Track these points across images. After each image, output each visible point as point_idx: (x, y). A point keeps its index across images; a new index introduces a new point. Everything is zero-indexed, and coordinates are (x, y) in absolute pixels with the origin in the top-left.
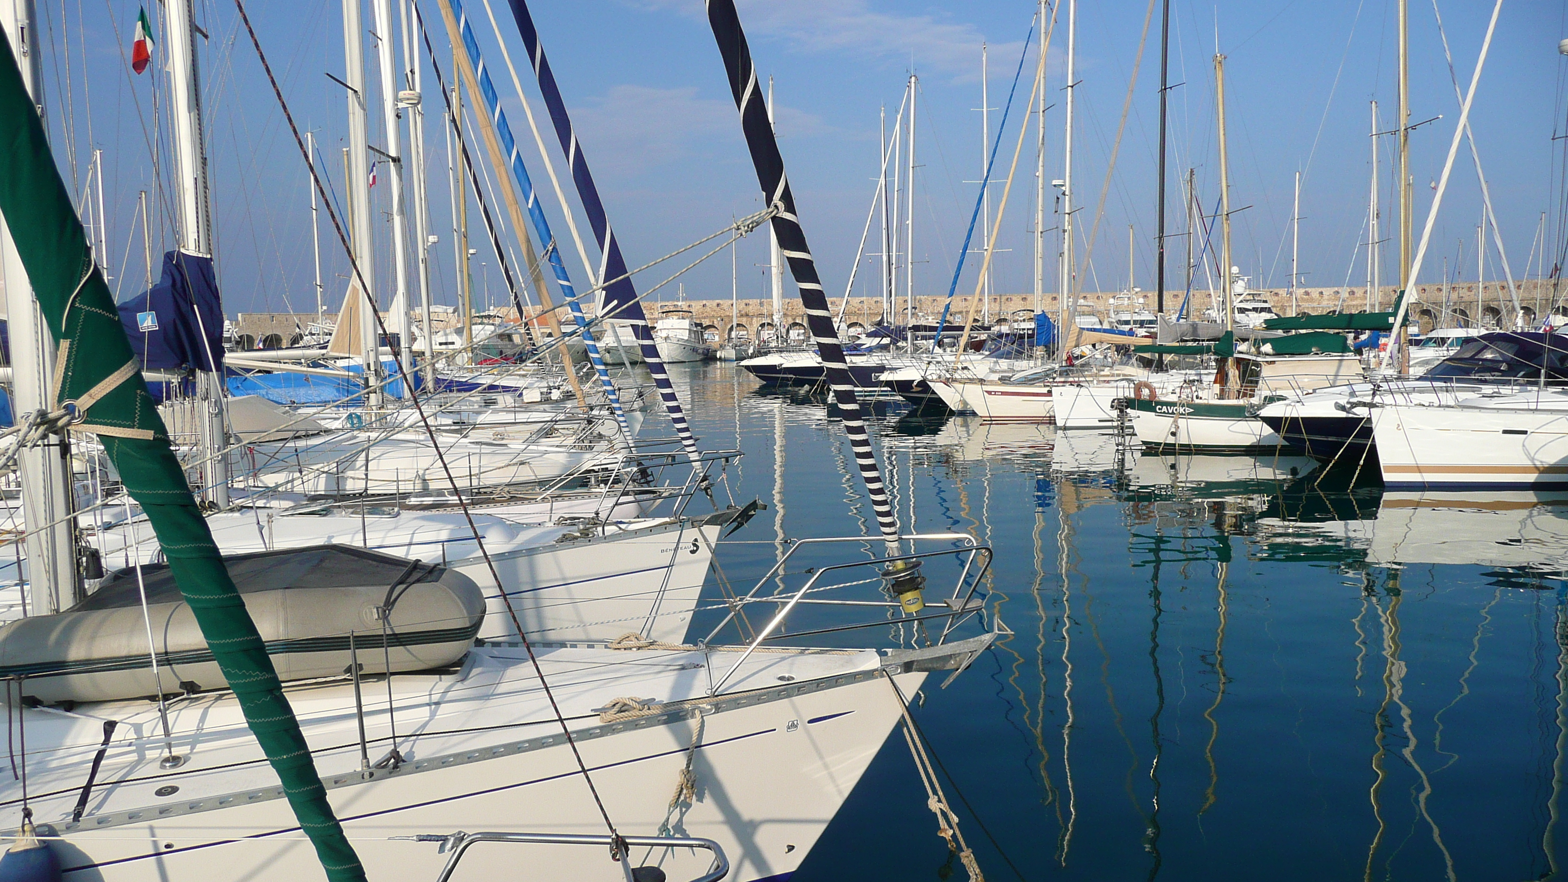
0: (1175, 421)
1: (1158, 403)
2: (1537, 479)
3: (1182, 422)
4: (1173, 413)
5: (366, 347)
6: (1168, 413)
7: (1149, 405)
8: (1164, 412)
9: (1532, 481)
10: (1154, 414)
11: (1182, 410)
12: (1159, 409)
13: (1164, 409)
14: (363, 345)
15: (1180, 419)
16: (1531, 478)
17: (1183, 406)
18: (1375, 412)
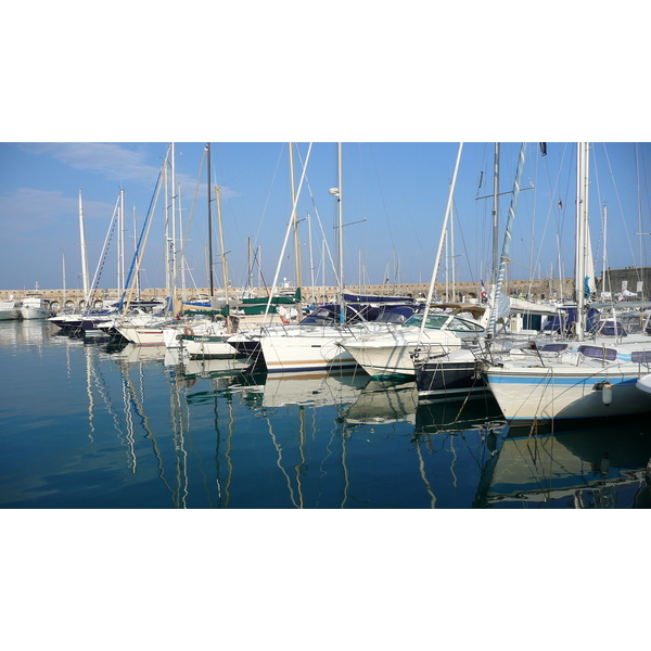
0: (202, 345)
1: (195, 337)
2: (327, 365)
4: (201, 341)
6: (199, 341)
7: (191, 338)
8: (197, 341)
10: (193, 341)
11: (205, 339)
13: (197, 339)
15: (204, 343)
17: (205, 337)
18: (262, 340)
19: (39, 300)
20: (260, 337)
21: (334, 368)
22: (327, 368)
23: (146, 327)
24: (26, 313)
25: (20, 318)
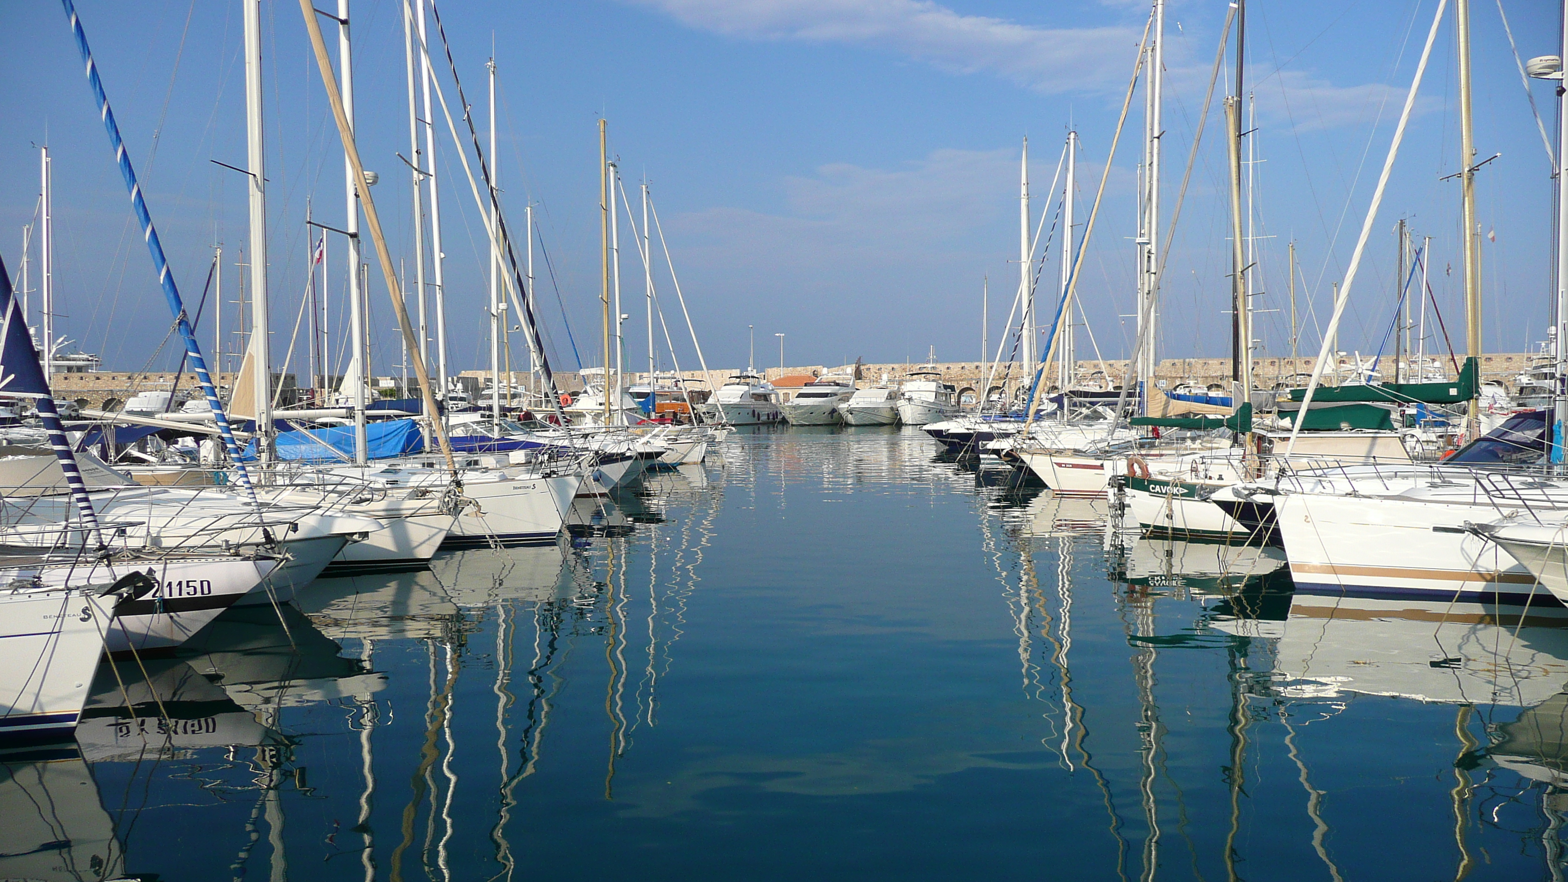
0: (1170, 504)
1: (1151, 482)
2: (1485, 587)
3: (1176, 504)
4: (1166, 493)
5: (259, 410)
6: (1162, 493)
7: (1142, 483)
8: (1158, 493)
9: (1480, 591)
10: (1148, 493)
11: (1175, 491)
12: (1153, 488)
13: (1158, 488)
14: (256, 408)
15: (1174, 501)
16: (1478, 586)
17: (1176, 486)
18: (1278, 502)
19: (933, 386)
20: (1274, 493)
21: (1507, 599)
22: (1484, 598)
23: (1077, 452)
24: (908, 413)
25: (896, 424)
